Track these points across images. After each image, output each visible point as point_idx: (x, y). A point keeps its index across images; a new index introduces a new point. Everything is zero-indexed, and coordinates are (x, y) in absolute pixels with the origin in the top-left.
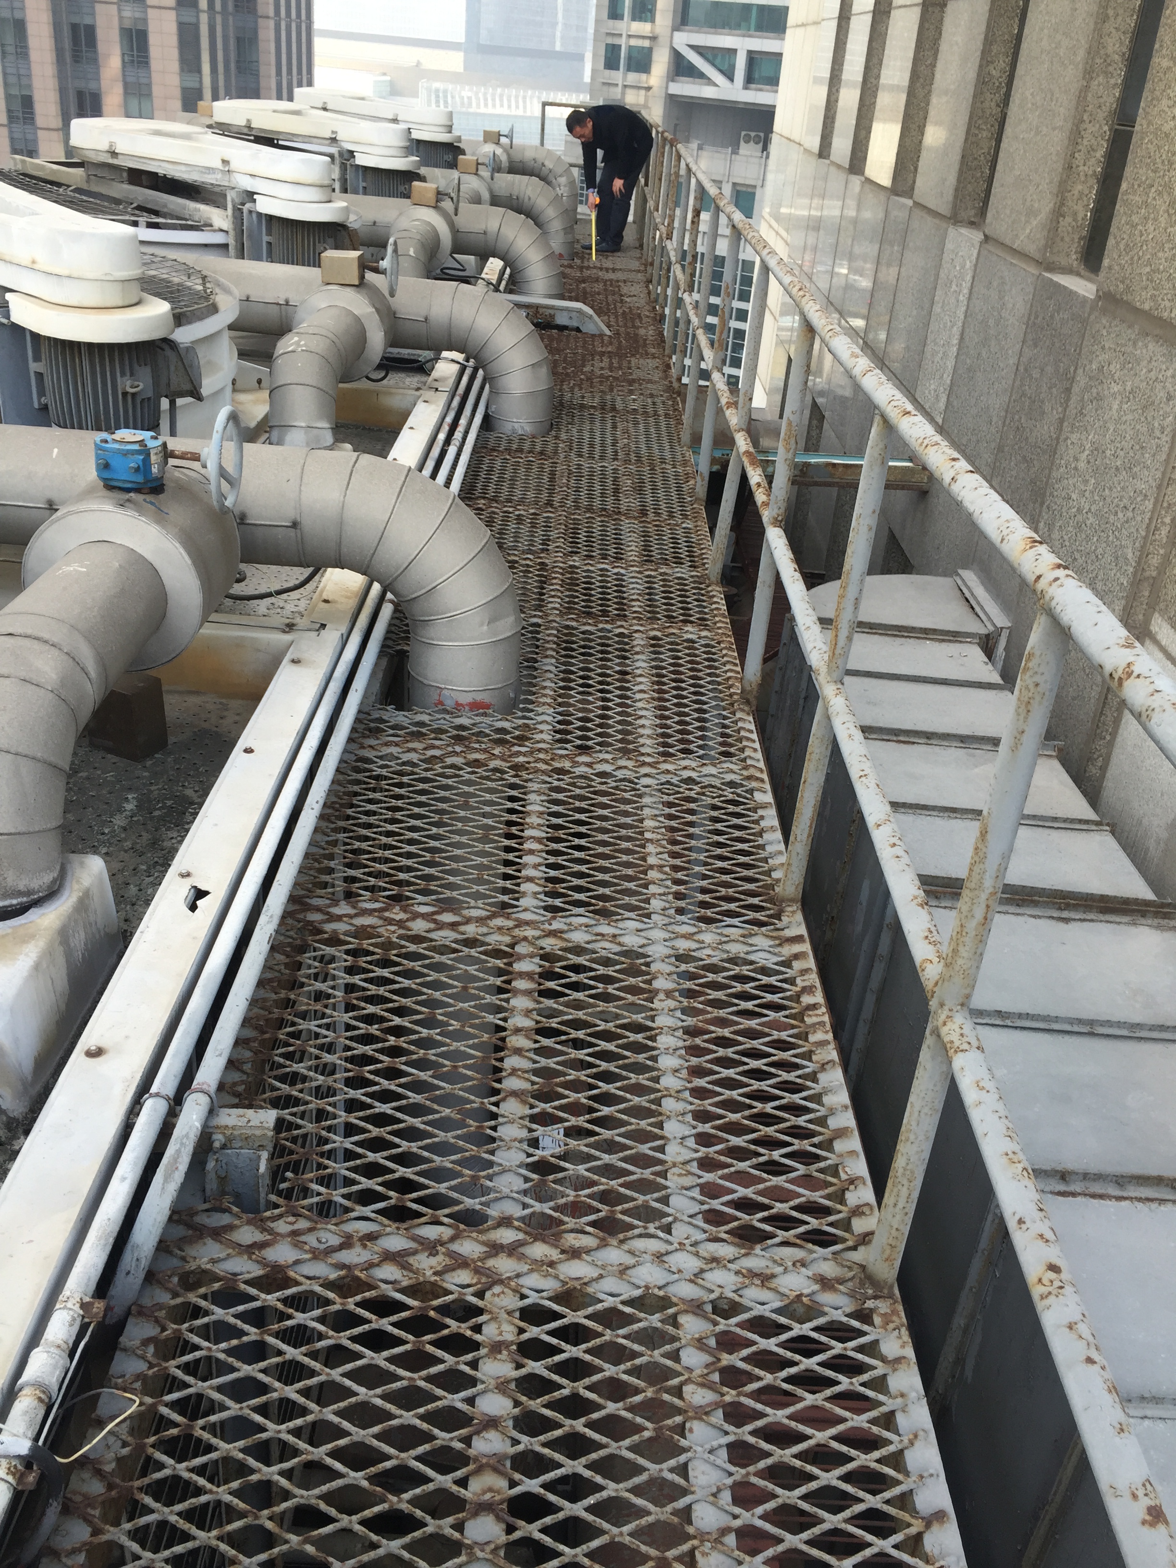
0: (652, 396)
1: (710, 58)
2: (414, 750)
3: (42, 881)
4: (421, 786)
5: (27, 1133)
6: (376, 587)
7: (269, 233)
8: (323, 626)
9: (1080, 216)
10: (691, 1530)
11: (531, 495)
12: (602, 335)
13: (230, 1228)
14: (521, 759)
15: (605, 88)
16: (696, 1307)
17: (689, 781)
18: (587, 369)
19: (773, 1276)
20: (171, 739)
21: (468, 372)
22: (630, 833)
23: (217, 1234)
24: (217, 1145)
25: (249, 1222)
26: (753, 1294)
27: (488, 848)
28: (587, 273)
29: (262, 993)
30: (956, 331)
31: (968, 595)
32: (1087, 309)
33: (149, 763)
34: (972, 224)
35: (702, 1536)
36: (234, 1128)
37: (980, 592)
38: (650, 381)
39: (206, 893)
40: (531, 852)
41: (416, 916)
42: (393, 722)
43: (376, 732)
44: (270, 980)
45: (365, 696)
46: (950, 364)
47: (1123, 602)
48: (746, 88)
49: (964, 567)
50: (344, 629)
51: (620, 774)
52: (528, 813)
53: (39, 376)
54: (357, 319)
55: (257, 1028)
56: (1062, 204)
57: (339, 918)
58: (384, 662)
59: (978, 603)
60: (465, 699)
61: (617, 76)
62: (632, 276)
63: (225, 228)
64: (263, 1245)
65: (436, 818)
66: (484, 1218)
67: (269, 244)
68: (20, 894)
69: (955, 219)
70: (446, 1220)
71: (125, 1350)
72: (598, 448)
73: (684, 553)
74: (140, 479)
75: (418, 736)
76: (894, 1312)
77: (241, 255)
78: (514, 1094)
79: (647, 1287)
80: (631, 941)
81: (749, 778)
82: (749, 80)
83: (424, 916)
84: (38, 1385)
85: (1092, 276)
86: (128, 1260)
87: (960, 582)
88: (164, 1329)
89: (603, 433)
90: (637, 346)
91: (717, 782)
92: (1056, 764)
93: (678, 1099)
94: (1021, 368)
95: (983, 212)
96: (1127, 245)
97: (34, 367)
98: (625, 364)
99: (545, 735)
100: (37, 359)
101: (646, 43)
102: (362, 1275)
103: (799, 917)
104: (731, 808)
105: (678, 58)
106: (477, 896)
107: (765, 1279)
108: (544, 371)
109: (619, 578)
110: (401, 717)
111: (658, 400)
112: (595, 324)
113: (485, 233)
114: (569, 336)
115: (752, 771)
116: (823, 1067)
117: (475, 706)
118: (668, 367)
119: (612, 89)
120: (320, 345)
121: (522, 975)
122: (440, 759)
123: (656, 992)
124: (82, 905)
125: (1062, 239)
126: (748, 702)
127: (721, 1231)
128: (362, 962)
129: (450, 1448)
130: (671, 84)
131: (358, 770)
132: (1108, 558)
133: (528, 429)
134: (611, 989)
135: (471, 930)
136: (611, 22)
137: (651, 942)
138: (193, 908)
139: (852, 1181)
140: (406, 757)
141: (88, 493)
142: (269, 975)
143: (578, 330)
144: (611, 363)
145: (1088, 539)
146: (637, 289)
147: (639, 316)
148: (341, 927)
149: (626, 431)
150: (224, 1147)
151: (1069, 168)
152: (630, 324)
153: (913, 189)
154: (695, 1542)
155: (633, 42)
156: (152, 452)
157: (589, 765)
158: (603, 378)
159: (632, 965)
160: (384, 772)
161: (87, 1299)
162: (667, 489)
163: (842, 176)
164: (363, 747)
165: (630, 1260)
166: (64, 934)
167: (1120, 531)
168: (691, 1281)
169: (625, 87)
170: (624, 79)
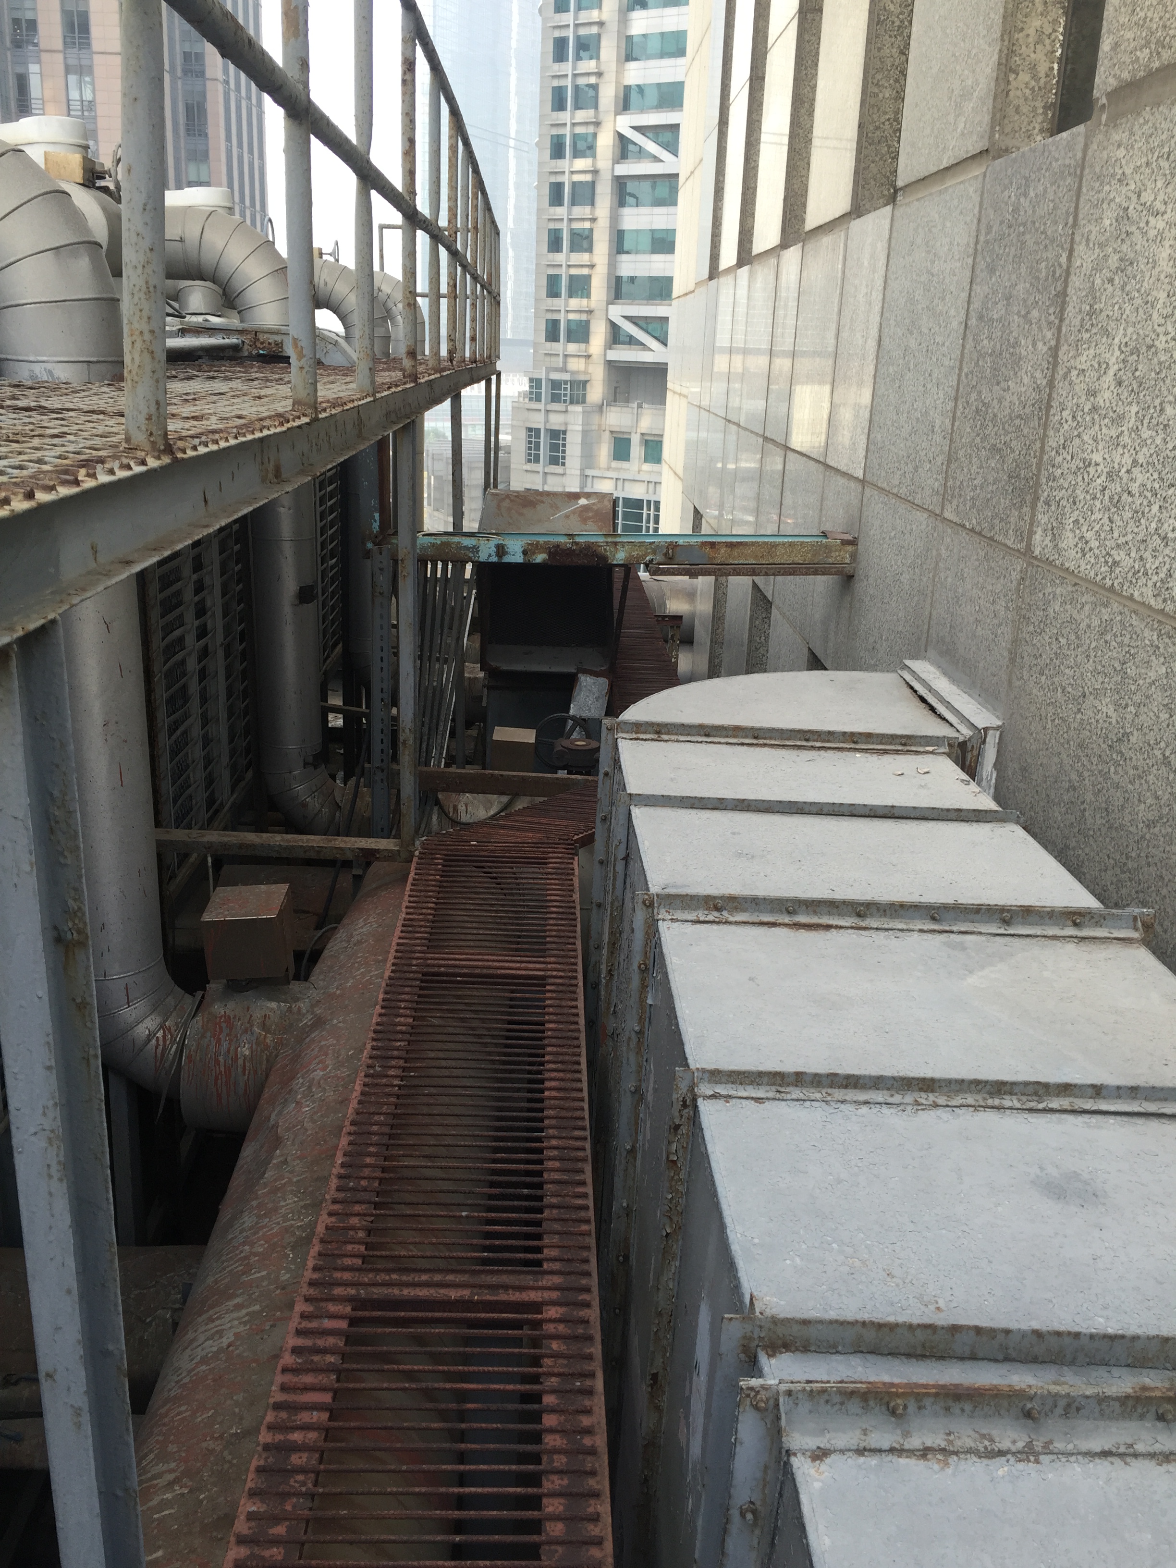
1: (644, 326)
9: (1042, 69)
15: (548, 359)
31: (922, 691)
56: (1012, 52)
59: (942, 700)
61: (558, 347)
69: (857, 209)
87: (908, 677)
92: (1144, 956)
101: (584, 317)
105: (614, 328)
119: (553, 359)
130: (608, 351)
136: (550, 300)
155: (572, 316)
163: (733, 278)
169: (566, 356)
170: (565, 349)
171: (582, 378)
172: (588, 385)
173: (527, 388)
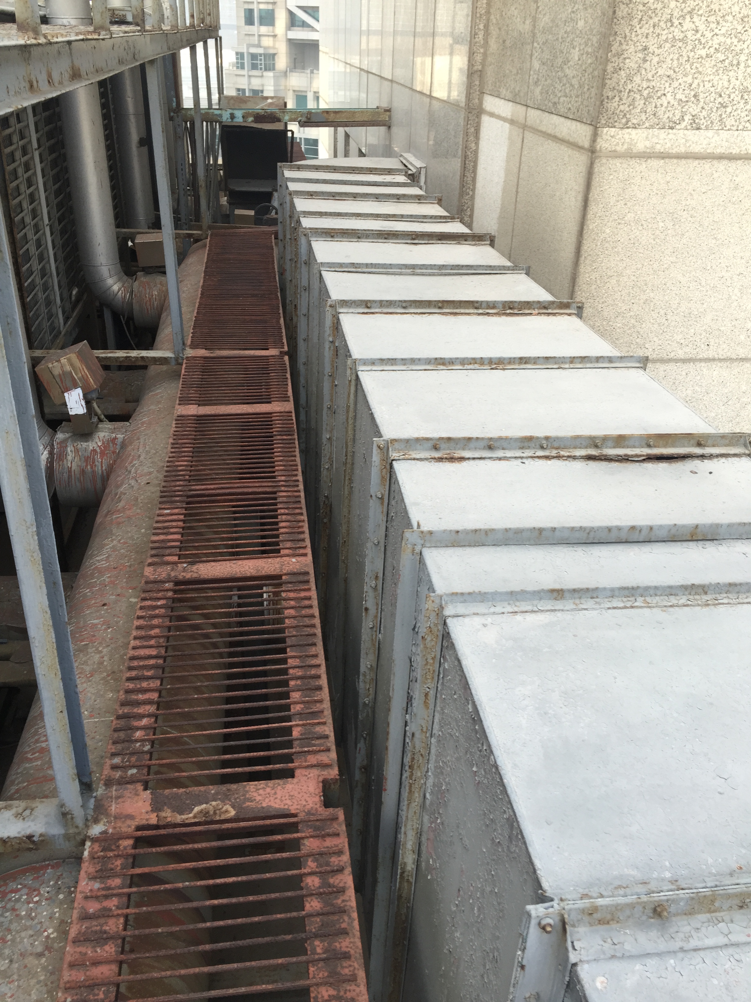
1: (312, 14)
15: (247, 38)
31: (405, 162)
37: (412, 159)
49: (406, 152)
59: (410, 163)
61: (254, 29)
101: (270, 7)
105: (291, 14)
119: (251, 38)
130: (289, 32)
155: (262, 7)
169: (260, 36)
170: (259, 31)
171: (272, 51)
172: (276, 57)
173: (235, 61)
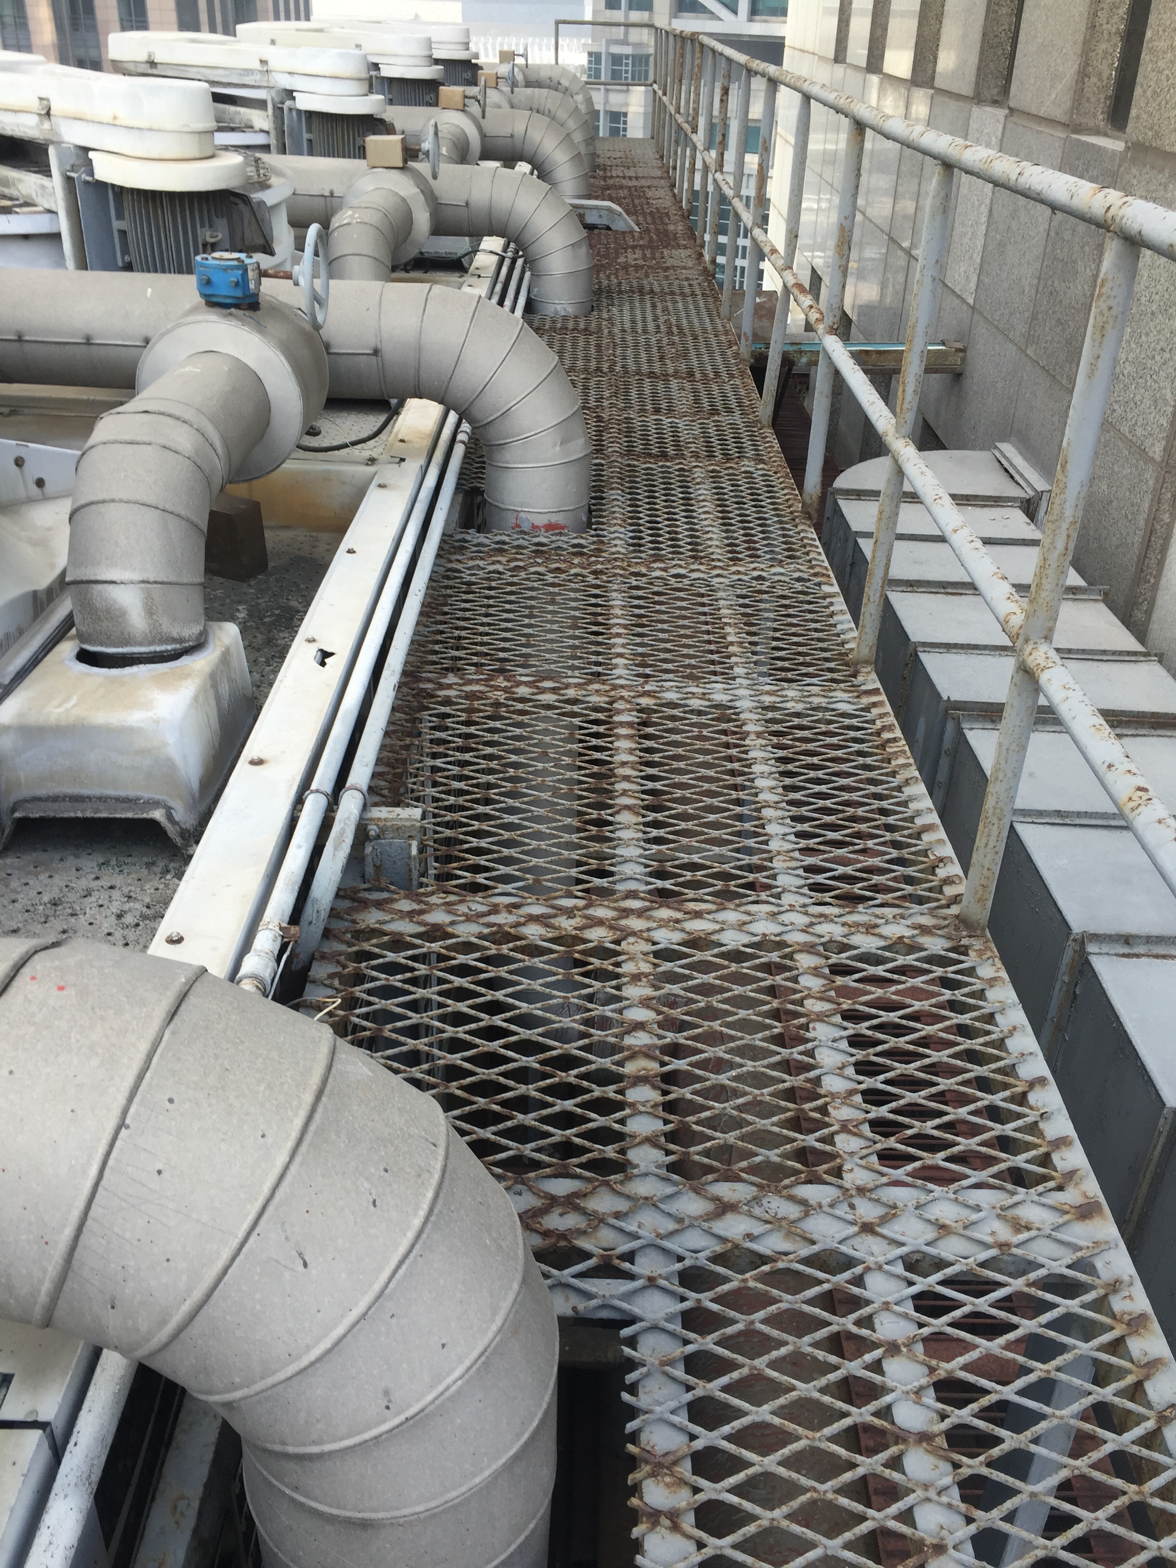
0: (687, 279)
2: (499, 562)
3: (191, 631)
4: (509, 589)
5: (197, 842)
6: (453, 417)
7: (309, 130)
8: (403, 460)
9: (1105, 74)
10: (822, 1091)
11: (580, 364)
12: (632, 232)
13: (392, 901)
14: (599, 566)
16: (809, 948)
17: (760, 578)
18: (621, 260)
19: (876, 926)
20: (271, 564)
21: (507, 262)
22: (708, 618)
23: (379, 905)
24: (372, 833)
25: (406, 897)
26: (858, 939)
27: (577, 633)
28: (610, 182)
29: (388, 741)
30: (984, 210)
31: (1006, 464)
32: (1117, 161)
33: (253, 583)
34: (995, 103)
35: (833, 1096)
36: (385, 820)
37: (1019, 461)
38: (685, 268)
39: (332, 654)
40: (619, 635)
41: (519, 684)
42: (476, 541)
43: (462, 549)
44: (394, 732)
45: (447, 523)
46: (980, 243)
47: (1164, 443)
48: (750, 20)
49: (1002, 440)
50: (422, 461)
51: (695, 575)
52: (612, 607)
53: (123, 233)
54: (404, 200)
55: (388, 765)
56: (1087, 64)
57: (449, 686)
58: (460, 498)
59: (1018, 472)
60: (540, 521)
61: (619, 15)
62: (655, 182)
63: (266, 128)
64: (421, 912)
65: (527, 612)
66: (612, 892)
67: (310, 141)
68: (174, 640)
69: (978, 98)
70: (580, 894)
71: (313, 982)
72: (640, 325)
73: (733, 404)
74: (239, 293)
75: (501, 551)
76: (987, 948)
77: (283, 150)
78: (627, 807)
79: (764, 935)
80: (720, 697)
81: (816, 575)
82: (754, 12)
83: (526, 684)
84: (254, 977)
85: (1120, 134)
86: (309, 911)
87: (998, 455)
88: (344, 967)
89: (643, 312)
90: (667, 240)
91: (787, 579)
92: (1102, 607)
93: (777, 808)
94: (1052, 233)
95: (1006, 90)
96: (1155, 92)
97: (117, 225)
98: (658, 255)
99: (620, 547)
100: (120, 216)
102: (512, 931)
103: (874, 676)
104: (801, 597)
106: (573, 668)
107: (870, 929)
108: (583, 250)
109: (674, 427)
110: (481, 538)
111: (694, 283)
112: (626, 222)
113: (512, 136)
114: (599, 235)
115: (817, 570)
116: (907, 782)
117: (550, 527)
118: (701, 255)
120: (373, 217)
121: (622, 724)
122: (524, 568)
123: (748, 733)
124: (225, 658)
125: (1088, 100)
126: (810, 518)
127: (827, 897)
128: (475, 717)
129: (605, 1042)
131: (448, 578)
132: (1147, 402)
133: (571, 310)
134: (705, 732)
135: (571, 693)
137: (737, 698)
138: (323, 664)
139: (941, 860)
140: (492, 568)
141: (194, 310)
142: (392, 728)
143: (608, 228)
144: (644, 255)
145: (1126, 388)
146: (661, 193)
147: (667, 214)
148: (452, 693)
149: (665, 310)
150: (378, 837)
151: (1092, 27)
152: (658, 221)
153: (933, 79)
154: (828, 1099)
156: (250, 268)
157: (664, 570)
158: (637, 267)
159: (723, 714)
160: (473, 579)
161: (284, 925)
162: (711, 353)
163: (859, 76)
164: (450, 561)
165: (747, 918)
166: (213, 678)
167: (1157, 373)
168: (803, 931)
170: (626, 18)
173: (586, 62)
